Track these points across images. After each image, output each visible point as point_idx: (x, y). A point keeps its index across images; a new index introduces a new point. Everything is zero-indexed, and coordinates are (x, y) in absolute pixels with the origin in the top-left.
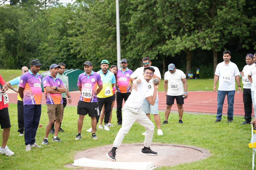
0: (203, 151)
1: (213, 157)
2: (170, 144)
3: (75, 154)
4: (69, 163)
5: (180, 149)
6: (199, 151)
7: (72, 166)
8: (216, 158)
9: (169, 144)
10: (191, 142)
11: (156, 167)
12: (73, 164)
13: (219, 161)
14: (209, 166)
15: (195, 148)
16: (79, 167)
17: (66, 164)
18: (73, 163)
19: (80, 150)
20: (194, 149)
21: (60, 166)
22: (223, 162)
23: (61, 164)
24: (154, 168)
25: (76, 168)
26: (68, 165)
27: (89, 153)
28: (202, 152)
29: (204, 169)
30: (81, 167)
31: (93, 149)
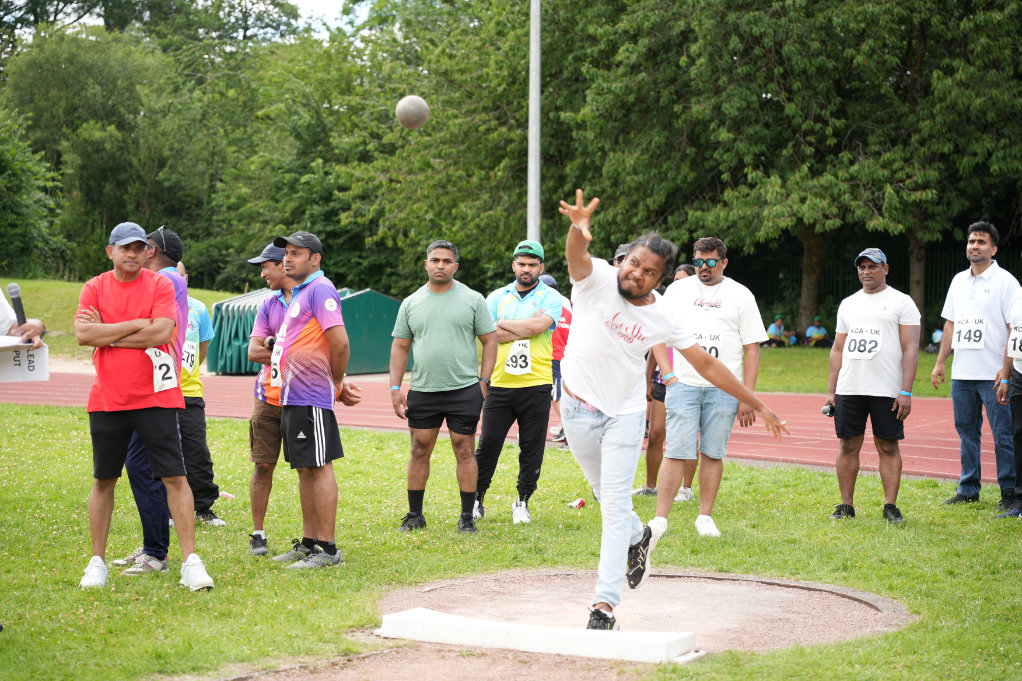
0: (879, 605)
1: (922, 626)
2: (751, 577)
3: (381, 598)
4: (361, 627)
5: (792, 596)
6: (866, 603)
7: (373, 637)
8: (934, 630)
9: (745, 577)
10: (834, 571)
11: (702, 653)
12: (377, 631)
13: (950, 642)
14: (911, 658)
15: (849, 595)
16: (401, 643)
17: (353, 629)
18: (377, 626)
19: (400, 582)
20: (843, 596)
21: (328, 636)
22: (963, 647)
23: (331, 630)
24: (692, 655)
25: (391, 643)
26: (358, 634)
27: (433, 595)
28: (877, 609)
29: (892, 666)
30: (409, 641)
31: (449, 582)
